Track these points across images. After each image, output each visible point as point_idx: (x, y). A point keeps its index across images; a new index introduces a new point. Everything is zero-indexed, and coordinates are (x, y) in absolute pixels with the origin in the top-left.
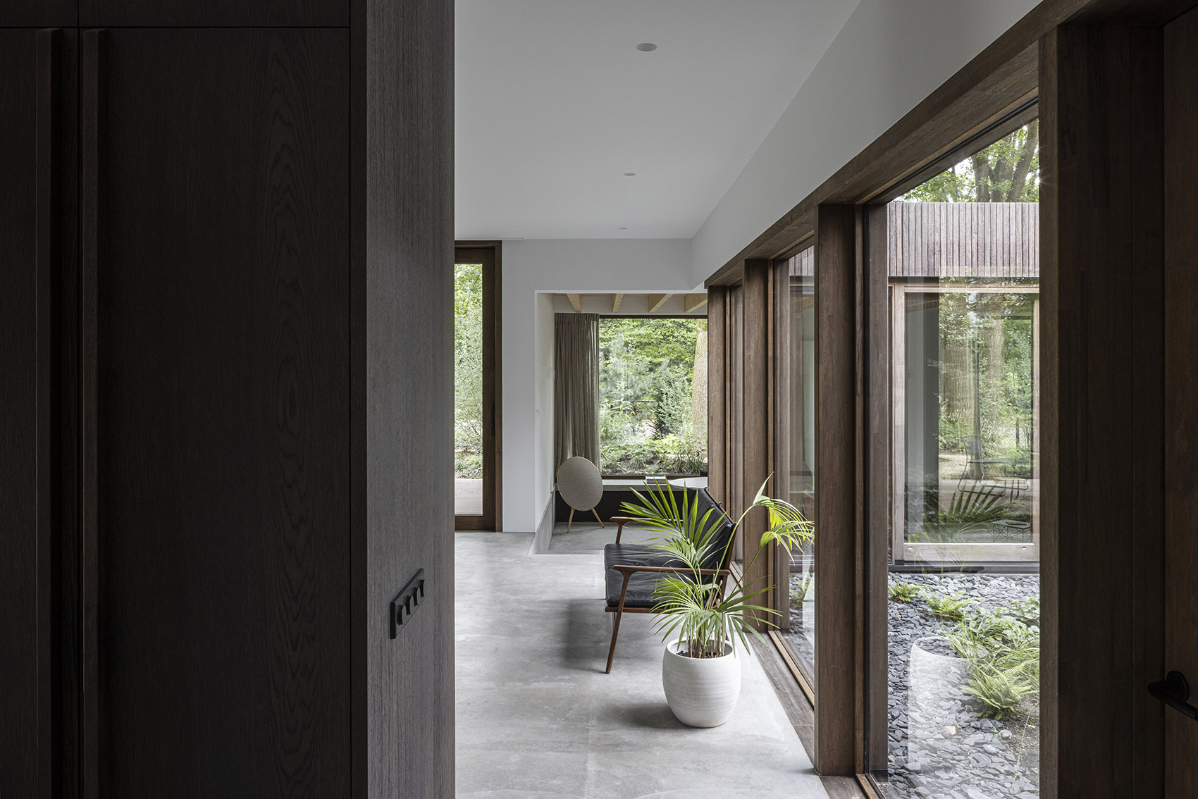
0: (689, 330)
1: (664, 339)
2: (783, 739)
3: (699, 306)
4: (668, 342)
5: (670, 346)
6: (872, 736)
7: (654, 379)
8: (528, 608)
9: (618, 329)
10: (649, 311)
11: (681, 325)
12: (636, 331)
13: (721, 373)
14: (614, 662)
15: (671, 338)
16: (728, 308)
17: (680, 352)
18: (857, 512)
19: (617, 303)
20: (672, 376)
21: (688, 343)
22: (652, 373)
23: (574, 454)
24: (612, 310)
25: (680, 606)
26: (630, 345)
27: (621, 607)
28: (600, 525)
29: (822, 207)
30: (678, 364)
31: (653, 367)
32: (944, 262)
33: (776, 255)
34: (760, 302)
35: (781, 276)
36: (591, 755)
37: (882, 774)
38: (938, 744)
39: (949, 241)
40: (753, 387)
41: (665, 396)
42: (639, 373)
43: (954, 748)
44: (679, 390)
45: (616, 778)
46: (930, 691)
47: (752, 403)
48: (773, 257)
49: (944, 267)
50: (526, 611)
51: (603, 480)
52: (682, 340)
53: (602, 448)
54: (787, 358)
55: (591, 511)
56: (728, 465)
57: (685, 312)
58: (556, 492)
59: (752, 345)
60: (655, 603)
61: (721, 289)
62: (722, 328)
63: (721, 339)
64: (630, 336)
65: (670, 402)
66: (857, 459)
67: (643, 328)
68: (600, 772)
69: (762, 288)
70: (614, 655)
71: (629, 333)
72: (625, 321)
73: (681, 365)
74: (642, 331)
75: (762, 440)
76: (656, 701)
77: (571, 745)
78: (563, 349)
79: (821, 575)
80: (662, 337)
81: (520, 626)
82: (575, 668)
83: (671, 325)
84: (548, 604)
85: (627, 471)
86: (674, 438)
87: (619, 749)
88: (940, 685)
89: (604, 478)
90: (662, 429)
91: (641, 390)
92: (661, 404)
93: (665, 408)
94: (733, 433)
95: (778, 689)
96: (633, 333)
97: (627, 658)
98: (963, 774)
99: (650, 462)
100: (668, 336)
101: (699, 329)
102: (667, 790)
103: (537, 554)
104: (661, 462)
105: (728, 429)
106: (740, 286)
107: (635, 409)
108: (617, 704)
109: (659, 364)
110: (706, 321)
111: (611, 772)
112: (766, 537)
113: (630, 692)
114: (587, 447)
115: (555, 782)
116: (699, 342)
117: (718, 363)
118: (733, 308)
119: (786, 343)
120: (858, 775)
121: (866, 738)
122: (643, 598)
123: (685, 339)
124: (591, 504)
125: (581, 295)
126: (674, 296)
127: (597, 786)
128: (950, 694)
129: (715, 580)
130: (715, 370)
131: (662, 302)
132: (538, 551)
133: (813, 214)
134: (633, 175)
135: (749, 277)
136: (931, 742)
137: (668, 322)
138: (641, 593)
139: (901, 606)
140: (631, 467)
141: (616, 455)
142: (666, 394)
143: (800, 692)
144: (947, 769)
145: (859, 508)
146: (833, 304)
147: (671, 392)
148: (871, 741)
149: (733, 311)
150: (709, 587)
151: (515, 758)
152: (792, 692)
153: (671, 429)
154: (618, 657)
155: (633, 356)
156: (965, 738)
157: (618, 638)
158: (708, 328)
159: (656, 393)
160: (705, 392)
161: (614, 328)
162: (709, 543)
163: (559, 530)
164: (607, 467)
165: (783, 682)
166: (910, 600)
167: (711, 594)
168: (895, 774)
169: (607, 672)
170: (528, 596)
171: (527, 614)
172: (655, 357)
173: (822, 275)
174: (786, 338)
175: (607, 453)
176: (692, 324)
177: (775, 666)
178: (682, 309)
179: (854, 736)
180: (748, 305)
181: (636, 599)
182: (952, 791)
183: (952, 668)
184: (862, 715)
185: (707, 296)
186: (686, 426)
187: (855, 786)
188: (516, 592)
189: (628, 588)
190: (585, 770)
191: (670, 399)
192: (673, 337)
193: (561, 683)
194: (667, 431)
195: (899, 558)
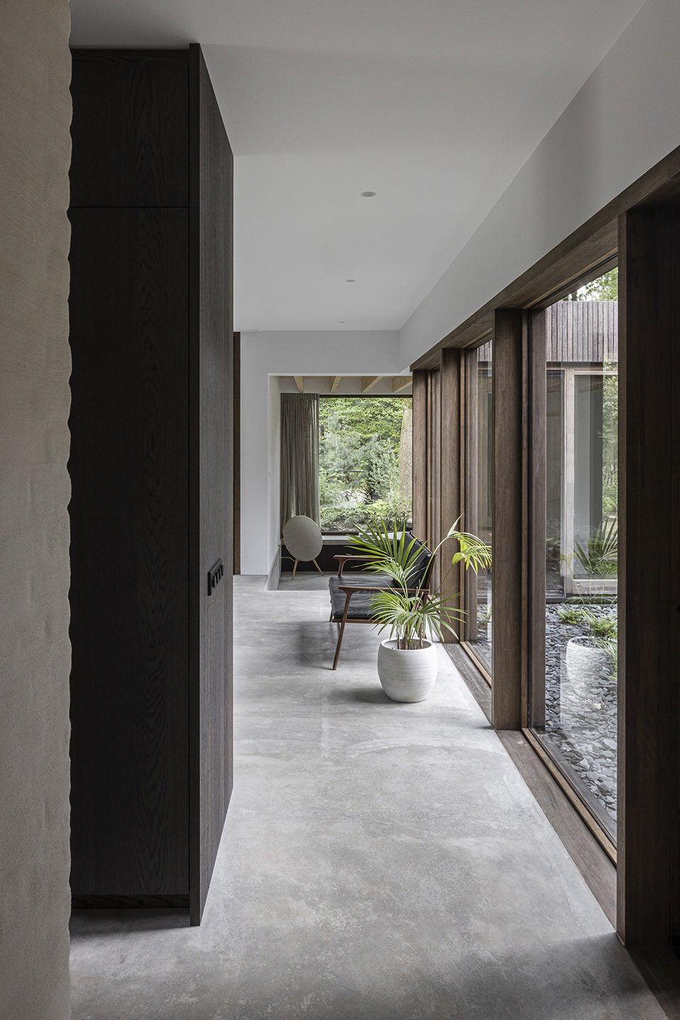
0: (396, 409)
1: (373, 417)
2: (469, 709)
3: (405, 387)
4: (377, 420)
5: (378, 423)
6: (533, 700)
7: (365, 451)
8: (267, 628)
9: (332, 408)
10: (362, 391)
11: (388, 405)
12: (348, 410)
13: (424, 441)
14: (338, 663)
15: (379, 416)
16: (429, 387)
17: (387, 428)
18: (523, 536)
19: (335, 385)
20: (381, 449)
21: (395, 421)
22: (363, 447)
23: (297, 514)
24: (331, 390)
25: (389, 609)
26: (343, 422)
27: (345, 618)
28: (320, 574)
29: (497, 310)
30: (386, 439)
31: (364, 441)
32: (606, 350)
33: (466, 345)
34: (454, 382)
35: (470, 362)
36: (325, 720)
37: (541, 728)
38: (586, 715)
39: (610, 333)
40: (449, 449)
41: (374, 466)
42: (352, 446)
43: (598, 717)
44: (387, 461)
45: (345, 732)
46: (585, 683)
47: (448, 461)
48: (464, 347)
49: (606, 354)
50: (266, 630)
51: (323, 537)
52: (389, 418)
53: (322, 509)
54: (475, 426)
55: (312, 561)
56: (429, 516)
57: (393, 392)
58: (282, 546)
59: (448, 416)
60: (371, 615)
61: (423, 372)
62: (424, 403)
63: (424, 413)
64: (343, 414)
65: (379, 472)
66: (523, 496)
67: (354, 408)
68: (331, 729)
69: (456, 371)
70: (339, 659)
71: (342, 412)
72: (339, 401)
73: (389, 439)
74: (353, 410)
75: (455, 491)
76: (372, 687)
77: (309, 714)
78: (288, 424)
79: (496, 582)
80: (371, 416)
81: (262, 640)
82: (308, 667)
83: (378, 404)
84: (283, 625)
85: (341, 528)
86: (383, 503)
87: (345, 715)
88: (593, 679)
89: (323, 534)
90: (372, 495)
91: (354, 461)
92: (371, 473)
93: (375, 476)
94: (433, 490)
95: (466, 679)
96: (345, 412)
97: (349, 660)
98: (603, 732)
99: (362, 522)
100: (377, 415)
101: (405, 407)
102: (381, 739)
103: (271, 590)
104: (372, 522)
105: (429, 487)
106: (439, 370)
107: (348, 478)
108: (343, 689)
109: (368, 440)
110: (410, 400)
111: (340, 728)
112: (457, 557)
113: (352, 682)
114: (308, 507)
115: (299, 735)
116: (405, 418)
117: (421, 433)
118: (433, 387)
119: (475, 414)
120: (524, 729)
121: (529, 701)
122: (362, 612)
123: (392, 417)
124: (312, 555)
125: (304, 377)
126: (385, 378)
127: (330, 737)
128: (599, 683)
129: (417, 595)
130: (419, 438)
131: (373, 384)
132: (271, 588)
133: (492, 316)
134: (354, 281)
135: (445, 363)
136: (582, 713)
137: (376, 402)
138: (360, 609)
139: (569, 627)
140: (346, 526)
141: (334, 516)
142: (376, 464)
143: (483, 680)
144: (591, 729)
145: (525, 532)
146: (506, 382)
147: (380, 464)
148: (533, 704)
149: (433, 390)
150: (413, 599)
151: (268, 721)
152: (477, 681)
153: (380, 495)
154: (342, 660)
155: (346, 432)
156: (607, 711)
157: (341, 647)
158: (413, 406)
159: (367, 464)
160: (410, 461)
161: (328, 407)
162: (413, 566)
163: (284, 578)
164: (325, 526)
165: (470, 674)
166: (576, 623)
167: (414, 605)
168: (552, 731)
169: (334, 669)
170: (267, 620)
171: (267, 632)
172: (365, 433)
173: (497, 361)
174: (475, 411)
175: (325, 514)
176: (398, 403)
177: (465, 665)
178: (391, 390)
179: (520, 701)
180: (445, 385)
181: (356, 612)
182: (593, 742)
183: (603, 667)
184: (526, 685)
185: (412, 378)
186: (393, 492)
187: (521, 736)
188: (256, 617)
189: (350, 605)
190: (321, 728)
191: (379, 469)
192: (381, 415)
193: (299, 676)
194: (377, 497)
195: (569, 592)
